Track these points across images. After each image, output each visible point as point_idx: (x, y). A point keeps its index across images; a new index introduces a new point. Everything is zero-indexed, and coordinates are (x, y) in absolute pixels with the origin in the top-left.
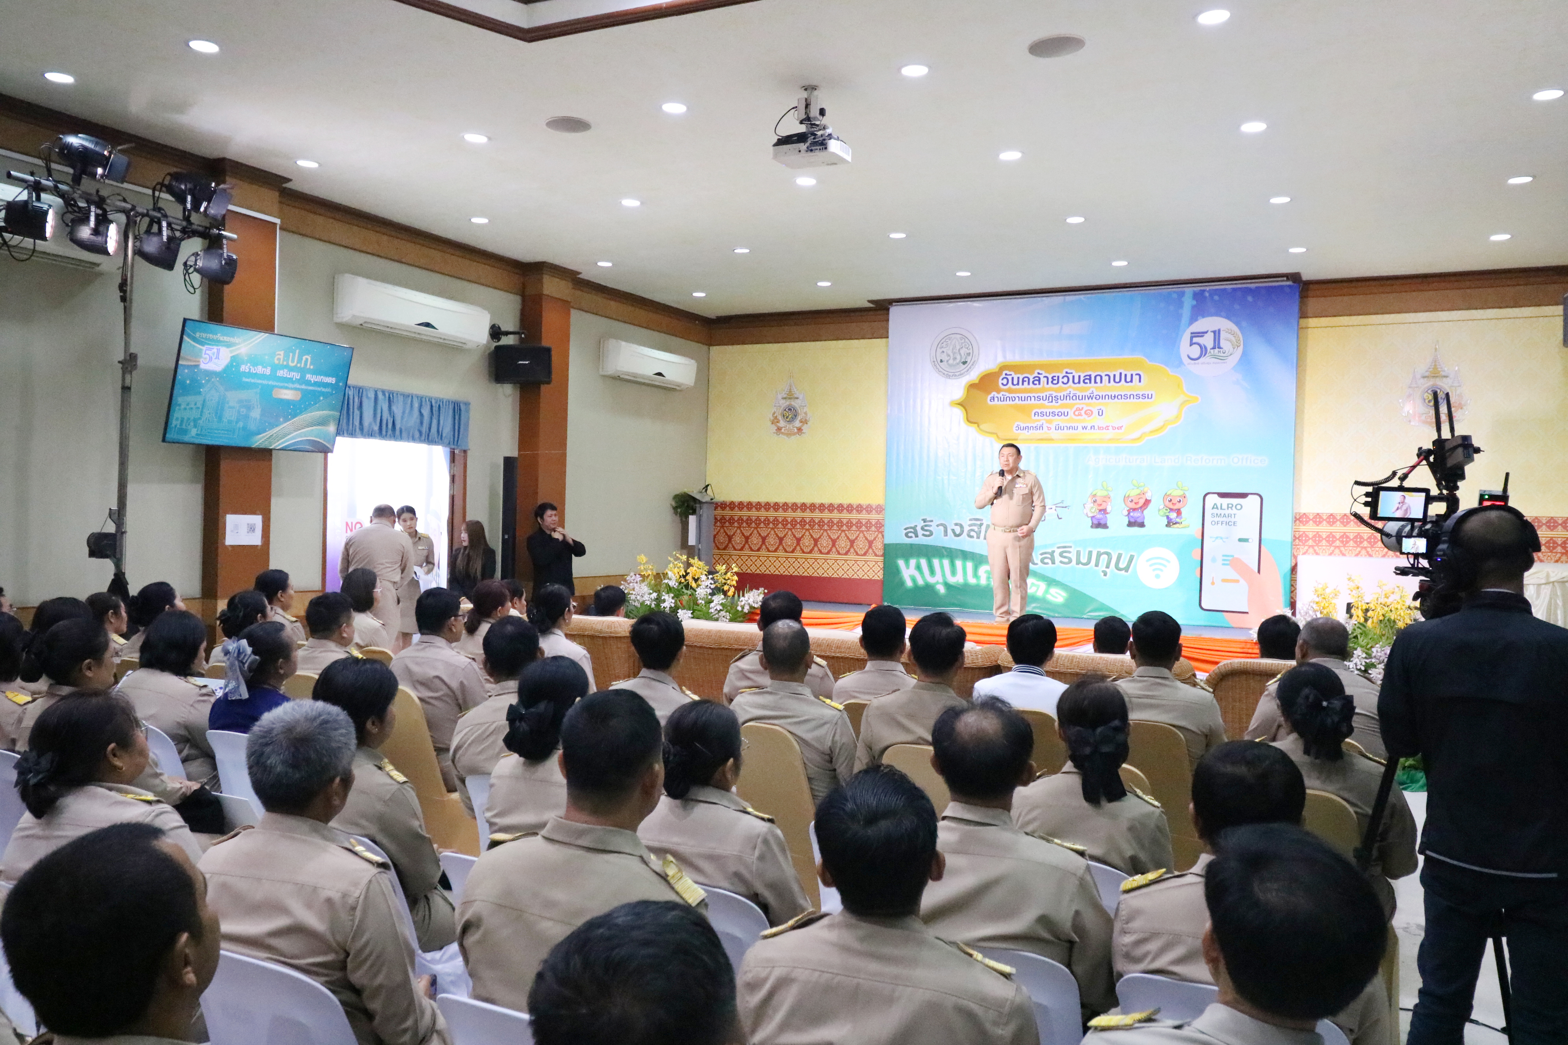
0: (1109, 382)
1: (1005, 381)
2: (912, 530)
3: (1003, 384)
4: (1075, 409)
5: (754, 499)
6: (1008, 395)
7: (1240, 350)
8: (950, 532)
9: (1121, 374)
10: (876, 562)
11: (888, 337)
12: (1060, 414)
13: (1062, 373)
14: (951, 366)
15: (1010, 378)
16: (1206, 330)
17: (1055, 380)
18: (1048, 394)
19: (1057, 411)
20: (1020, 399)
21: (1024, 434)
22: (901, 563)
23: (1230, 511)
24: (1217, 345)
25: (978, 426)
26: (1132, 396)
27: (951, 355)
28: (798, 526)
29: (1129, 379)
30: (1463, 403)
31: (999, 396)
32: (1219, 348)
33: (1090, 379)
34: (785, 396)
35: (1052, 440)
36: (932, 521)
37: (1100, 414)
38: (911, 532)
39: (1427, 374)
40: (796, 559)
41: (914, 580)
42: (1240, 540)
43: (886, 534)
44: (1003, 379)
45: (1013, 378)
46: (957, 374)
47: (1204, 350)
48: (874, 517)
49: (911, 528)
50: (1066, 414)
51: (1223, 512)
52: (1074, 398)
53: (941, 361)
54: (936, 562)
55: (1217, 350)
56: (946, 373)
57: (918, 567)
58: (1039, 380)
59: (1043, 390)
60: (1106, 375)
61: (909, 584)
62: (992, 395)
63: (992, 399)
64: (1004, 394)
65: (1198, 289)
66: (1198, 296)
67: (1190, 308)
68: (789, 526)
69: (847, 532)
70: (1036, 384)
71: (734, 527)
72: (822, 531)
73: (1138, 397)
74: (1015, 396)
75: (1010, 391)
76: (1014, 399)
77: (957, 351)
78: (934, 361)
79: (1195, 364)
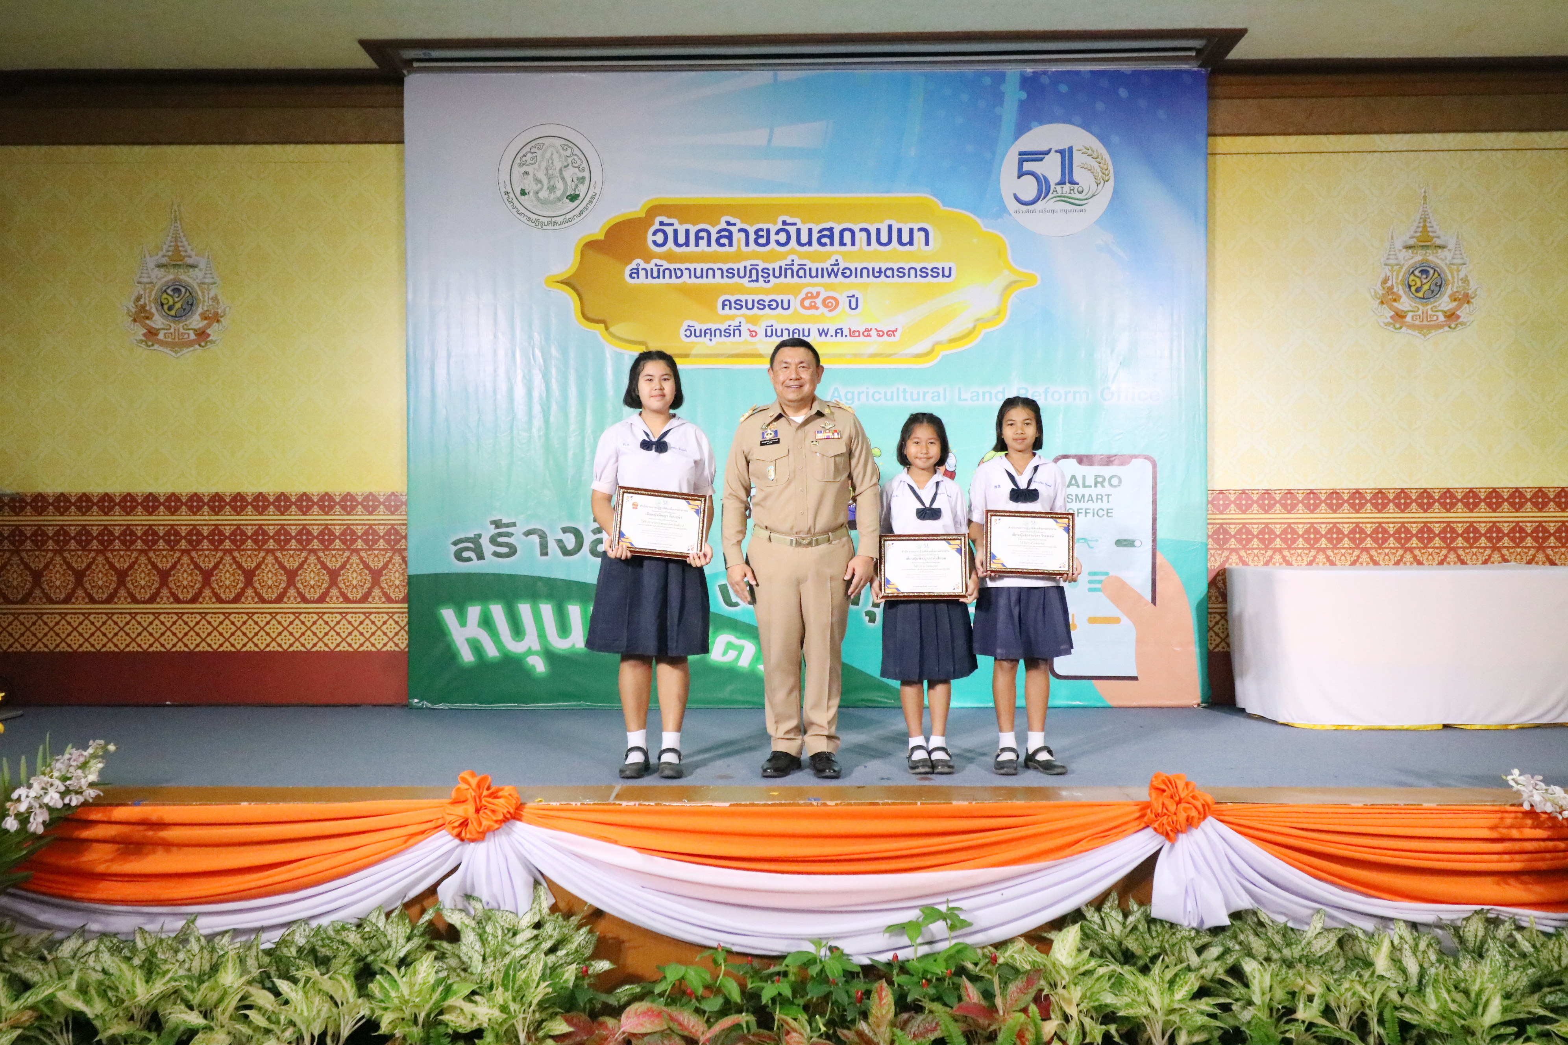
0: (869, 244)
1: (660, 238)
2: (471, 545)
3: (655, 242)
4: (803, 295)
5: (96, 487)
6: (666, 265)
7: (1109, 189)
8: (553, 547)
9: (890, 227)
10: (391, 615)
11: (401, 141)
12: (774, 304)
13: (775, 223)
14: (544, 202)
15: (669, 231)
16: (1045, 149)
17: (762, 238)
18: (748, 263)
19: (767, 299)
20: (693, 273)
21: (703, 344)
22: (448, 615)
23: (1099, 490)
24: (1067, 178)
25: (607, 328)
26: (912, 271)
27: (545, 181)
28: (205, 544)
29: (905, 238)
30: (1470, 292)
31: (648, 267)
32: (1072, 182)
33: (831, 237)
34: (164, 261)
36: (514, 524)
37: (854, 306)
38: (467, 549)
39: (1412, 242)
40: (204, 615)
41: (476, 647)
42: (1119, 543)
43: (411, 555)
44: (655, 233)
45: (676, 231)
46: (559, 220)
47: (1044, 188)
48: (382, 519)
49: (467, 540)
50: (786, 305)
51: (1087, 492)
52: (801, 273)
53: (523, 193)
54: (524, 609)
55: (1067, 187)
56: (534, 217)
57: (487, 622)
58: (730, 238)
59: (739, 257)
60: (862, 230)
61: (467, 656)
62: (633, 265)
63: (635, 273)
64: (659, 262)
65: (1029, 70)
66: (1028, 83)
67: (1015, 105)
68: (183, 544)
69: (321, 554)
70: (724, 245)
71: (47, 551)
72: (262, 554)
73: (924, 273)
74: (683, 267)
75: (669, 257)
76: (679, 273)
77: (557, 173)
78: (507, 193)
79: (1028, 211)
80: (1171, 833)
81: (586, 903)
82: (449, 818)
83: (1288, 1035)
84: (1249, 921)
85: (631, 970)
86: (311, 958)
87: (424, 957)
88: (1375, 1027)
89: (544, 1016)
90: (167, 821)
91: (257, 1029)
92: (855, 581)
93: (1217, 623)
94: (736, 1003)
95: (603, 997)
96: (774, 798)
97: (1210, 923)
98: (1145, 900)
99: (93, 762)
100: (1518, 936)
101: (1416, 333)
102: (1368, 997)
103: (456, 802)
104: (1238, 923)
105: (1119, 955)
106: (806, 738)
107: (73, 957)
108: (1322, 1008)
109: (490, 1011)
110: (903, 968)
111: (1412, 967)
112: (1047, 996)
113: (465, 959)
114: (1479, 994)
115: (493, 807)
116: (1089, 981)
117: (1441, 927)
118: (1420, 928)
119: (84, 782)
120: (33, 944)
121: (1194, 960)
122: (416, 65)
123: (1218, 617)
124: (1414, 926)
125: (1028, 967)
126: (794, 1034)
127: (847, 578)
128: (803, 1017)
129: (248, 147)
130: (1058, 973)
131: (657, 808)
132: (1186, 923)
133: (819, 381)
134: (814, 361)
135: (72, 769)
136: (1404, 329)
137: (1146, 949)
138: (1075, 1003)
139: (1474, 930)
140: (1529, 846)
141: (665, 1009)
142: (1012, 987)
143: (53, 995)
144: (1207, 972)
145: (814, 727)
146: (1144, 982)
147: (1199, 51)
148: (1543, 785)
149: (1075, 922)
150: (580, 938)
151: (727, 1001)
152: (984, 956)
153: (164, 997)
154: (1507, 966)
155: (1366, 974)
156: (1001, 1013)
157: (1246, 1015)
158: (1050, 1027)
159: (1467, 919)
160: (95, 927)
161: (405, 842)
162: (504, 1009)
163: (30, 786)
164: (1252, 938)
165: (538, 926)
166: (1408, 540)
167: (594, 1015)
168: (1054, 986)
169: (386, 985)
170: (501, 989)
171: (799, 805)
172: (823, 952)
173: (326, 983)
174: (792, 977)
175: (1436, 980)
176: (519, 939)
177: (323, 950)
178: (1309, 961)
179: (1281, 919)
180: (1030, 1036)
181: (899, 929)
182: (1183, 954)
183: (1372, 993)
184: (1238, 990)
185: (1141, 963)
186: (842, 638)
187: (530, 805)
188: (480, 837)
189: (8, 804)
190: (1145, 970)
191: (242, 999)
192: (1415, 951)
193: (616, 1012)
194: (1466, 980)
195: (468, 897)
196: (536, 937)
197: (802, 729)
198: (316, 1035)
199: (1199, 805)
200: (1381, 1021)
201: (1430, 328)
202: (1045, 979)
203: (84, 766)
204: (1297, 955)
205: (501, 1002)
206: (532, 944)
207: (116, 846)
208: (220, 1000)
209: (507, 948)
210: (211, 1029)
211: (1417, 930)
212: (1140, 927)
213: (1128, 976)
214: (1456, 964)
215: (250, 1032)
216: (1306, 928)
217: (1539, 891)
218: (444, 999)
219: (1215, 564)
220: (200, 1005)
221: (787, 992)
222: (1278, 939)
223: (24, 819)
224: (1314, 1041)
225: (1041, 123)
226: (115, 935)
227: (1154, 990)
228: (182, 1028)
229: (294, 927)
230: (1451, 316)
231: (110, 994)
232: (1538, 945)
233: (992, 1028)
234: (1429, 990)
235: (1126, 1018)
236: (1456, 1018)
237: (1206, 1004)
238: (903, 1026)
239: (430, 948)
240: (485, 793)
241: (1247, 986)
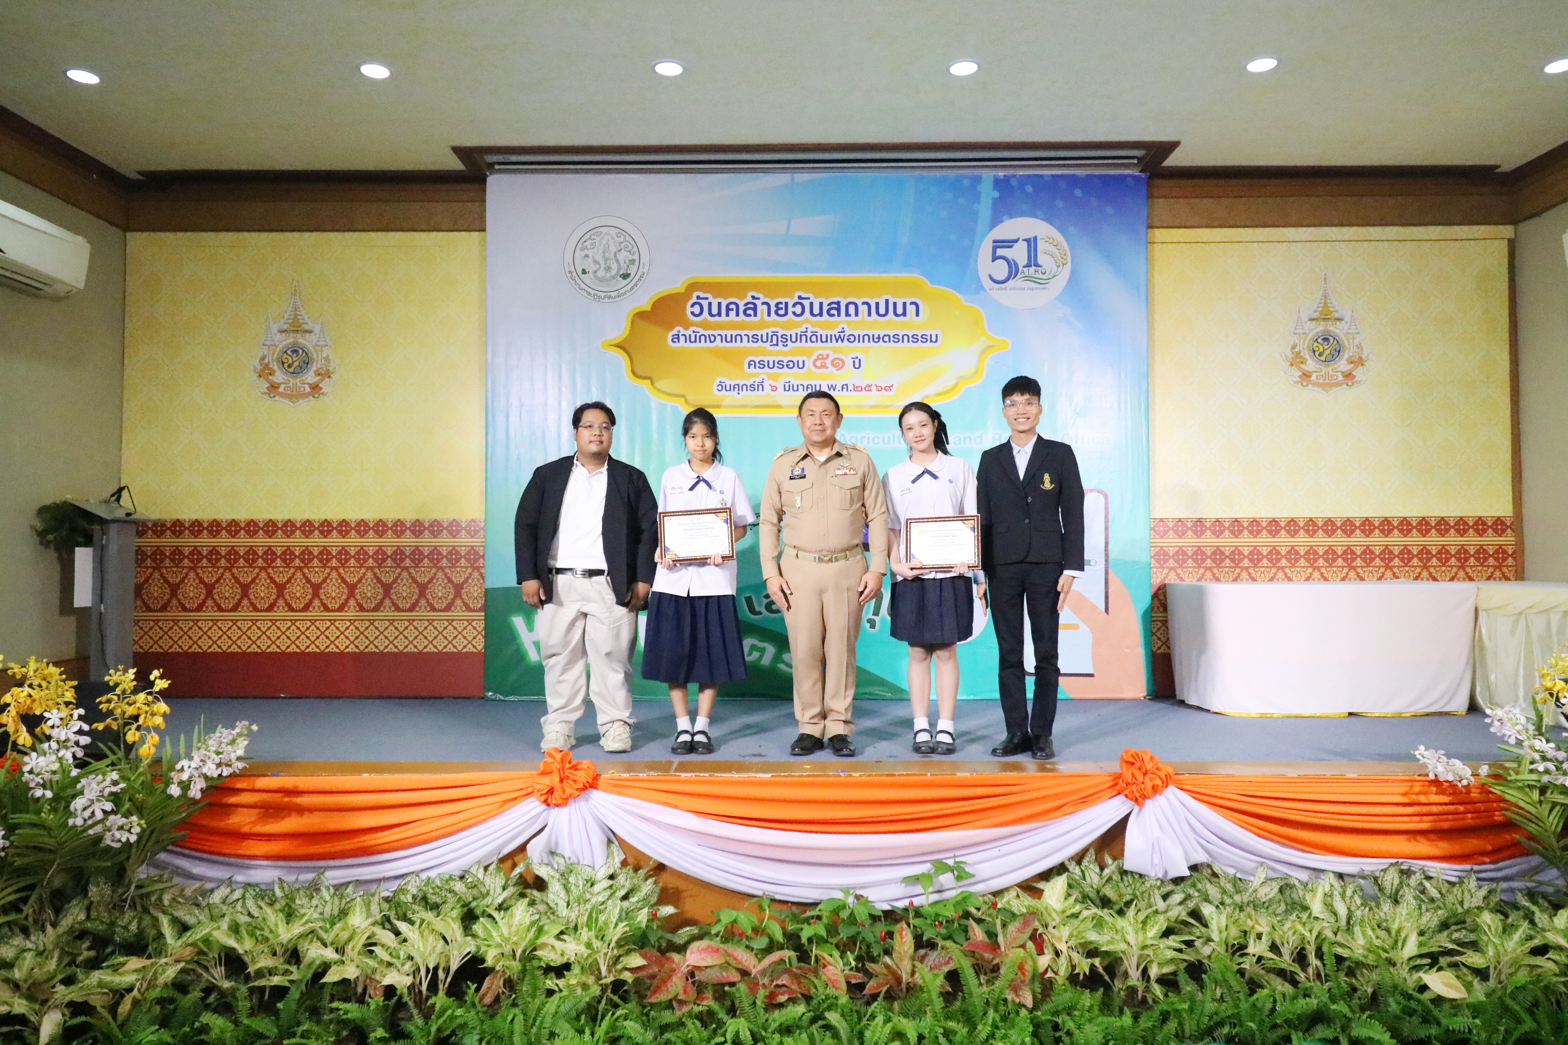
0: (870, 314)
1: (697, 310)
3: (693, 313)
4: (815, 357)
5: (225, 515)
6: (702, 332)
7: (1066, 272)
9: (887, 301)
10: (470, 622)
11: (483, 230)
12: (791, 364)
13: (792, 298)
14: (601, 280)
15: (705, 303)
16: (1014, 238)
17: (781, 310)
18: (770, 331)
19: (785, 360)
20: (724, 339)
21: (732, 397)
22: (518, 621)
24: (1033, 261)
25: (652, 384)
26: (905, 338)
27: (602, 262)
28: (316, 562)
29: (900, 311)
30: (1363, 356)
31: (687, 333)
32: (1037, 265)
33: (838, 309)
34: (285, 327)
35: (779, 407)
37: (857, 366)
39: (1315, 315)
40: (313, 622)
43: (487, 572)
44: (693, 306)
45: (710, 304)
46: (613, 294)
47: (1013, 270)
48: (463, 541)
50: (800, 365)
52: (814, 338)
53: (584, 272)
55: (1033, 269)
56: (592, 292)
58: (755, 309)
59: (762, 325)
60: (863, 303)
62: (675, 332)
63: (676, 338)
64: (696, 329)
65: (1001, 174)
66: (1001, 185)
67: (990, 202)
68: (297, 562)
69: (412, 570)
70: (749, 315)
71: (183, 568)
72: (363, 570)
73: (915, 338)
74: (716, 333)
75: (705, 325)
76: (712, 338)
77: (612, 256)
78: (570, 272)
79: (1001, 289)
80: (1139, 799)
81: (650, 858)
82: (538, 787)
83: (1242, 966)
84: (1205, 873)
85: (688, 915)
86: (423, 903)
87: (519, 903)
88: (1314, 961)
89: (621, 952)
90: (300, 789)
91: (381, 962)
92: (866, 592)
93: (1159, 629)
94: (778, 942)
95: (669, 936)
96: (807, 770)
97: (1173, 874)
98: (1118, 855)
99: (239, 740)
100: (1427, 884)
101: (1320, 390)
102: (1307, 934)
103: (544, 773)
104: (1195, 874)
105: (1098, 902)
106: (827, 722)
107: (224, 902)
108: (1269, 944)
109: (578, 948)
110: (918, 914)
111: (1342, 910)
112: (1040, 935)
113: (552, 905)
114: (1399, 931)
115: (575, 778)
116: (1076, 922)
117: (1363, 878)
118: (1345, 878)
119: (233, 756)
120: (188, 892)
121: (1161, 905)
122: (497, 167)
123: (1160, 624)
124: (1341, 876)
125: (1025, 911)
126: (829, 967)
127: (860, 590)
128: (836, 954)
129: (357, 234)
130: (1049, 915)
131: (712, 778)
132: (1153, 875)
133: (839, 426)
134: (834, 411)
135: (223, 745)
136: (1310, 386)
137: (1120, 896)
138: (1064, 940)
139: (1391, 879)
140: (1434, 809)
141: (722, 946)
142: (1012, 928)
143: (209, 934)
144: (1173, 914)
145: (832, 713)
146: (1120, 922)
147: (1140, 159)
148: (1444, 759)
149: (1059, 874)
150: (648, 887)
151: (771, 941)
152: (985, 903)
153: (301, 936)
154: (1420, 908)
155: (1304, 916)
156: (1003, 949)
157: (1206, 950)
158: (1044, 961)
159: (1384, 871)
160: (239, 878)
161: (501, 807)
162: (589, 945)
163: (191, 759)
164: (1209, 886)
165: (612, 877)
166: (1316, 560)
167: (662, 952)
168: (1046, 926)
169: (489, 926)
170: (585, 929)
171: (828, 776)
172: (851, 900)
173: (439, 924)
174: (825, 920)
175: (1362, 921)
176: (597, 888)
177: (434, 897)
178: (1256, 905)
179: (1231, 871)
180: (1028, 968)
181: (915, 880)
182: (1152, 899)
183: (1311, 931)
184: (1199, 930)
185: (1117, 907)
186: (856, 637)
187: (604, 776)
188: (564, 802)
189: (172, 774)
190: (1121, 913)
191: (368, 938)
192: (1343, 895)
193: (682, 949)
194: (1386, 921)
195: (552, 853)
196: (611, 887)
197: (824, 715)
198: (431, 967)
199: (1162, 775)
200: (1320, 955)
201: (1331, 385)
202: (1039, 920)
203: (233, 742)
204: (1245, 900)
205: (586, 940)
206: (609, 892)
207: (258, 810)
208: (350, 939)
209: (588, 896)
210: (343, 962)
211: (1343, 880)
212: (1114, 877)
213: (1108, 918)
214: (1378, 905)
215: (376, 965)
216: (1252, 878)
217: (1443, 847)
218: (537, 938)
219: (1157, 580)
220: (332, 944)
221: (823, 933)
222: (1229, 887)
223: (185, 786)
224: (1263, 972)
225: (1011, 217)
226: (257, 885)
227: (1130, 929)
228: (318, 962)
229: (409, 878)
230: (1349, 376)
231: (258, 933)
232: (1444, 891)
233: (995, 962)
234: (1357, 929)
235: (1107, 953)
236: (1381, 952)
237: (1173, 941)
238: (922, 959)
239: (522, 895)
240: (568, 765)
241: (1206, 926)
